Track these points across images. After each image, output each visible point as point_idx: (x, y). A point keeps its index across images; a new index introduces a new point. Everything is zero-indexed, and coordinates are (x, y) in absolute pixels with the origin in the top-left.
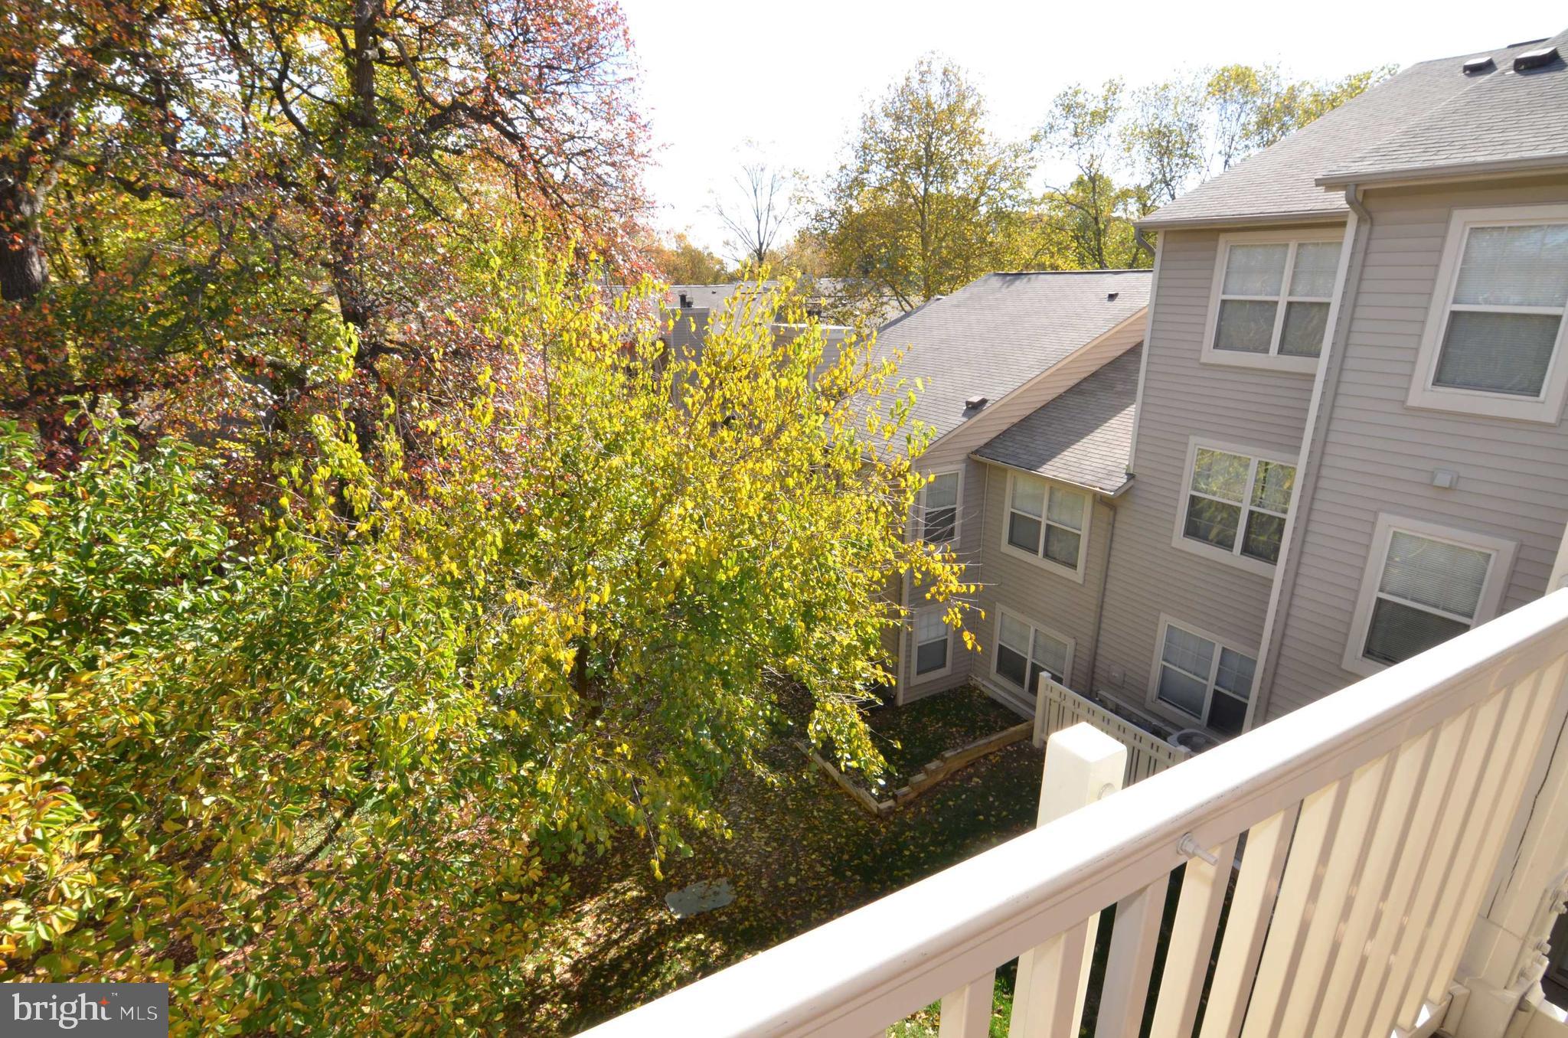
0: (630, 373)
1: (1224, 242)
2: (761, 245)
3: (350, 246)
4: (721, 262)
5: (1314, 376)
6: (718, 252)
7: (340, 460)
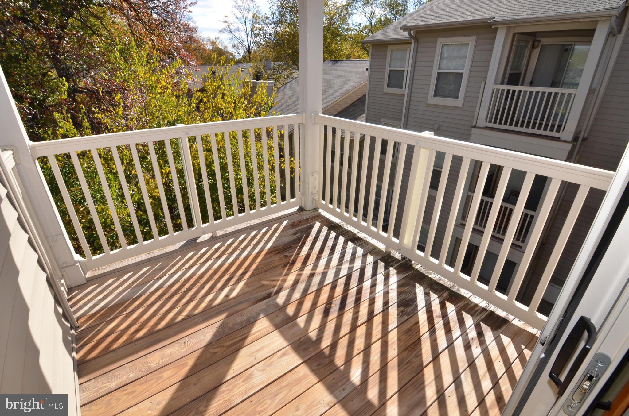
0: (177, 97)
1: (390, 48)
2: (249, 47)
3: (58, 48)
4: (232, 54)
5: (404, 95)
6: (230, 49)
7: (67, 129)
